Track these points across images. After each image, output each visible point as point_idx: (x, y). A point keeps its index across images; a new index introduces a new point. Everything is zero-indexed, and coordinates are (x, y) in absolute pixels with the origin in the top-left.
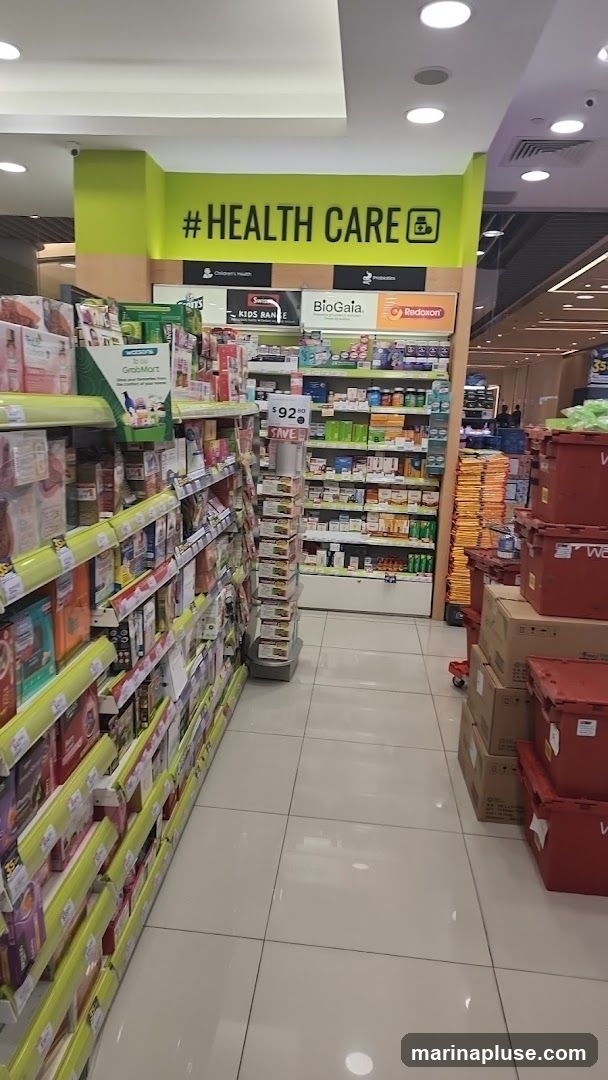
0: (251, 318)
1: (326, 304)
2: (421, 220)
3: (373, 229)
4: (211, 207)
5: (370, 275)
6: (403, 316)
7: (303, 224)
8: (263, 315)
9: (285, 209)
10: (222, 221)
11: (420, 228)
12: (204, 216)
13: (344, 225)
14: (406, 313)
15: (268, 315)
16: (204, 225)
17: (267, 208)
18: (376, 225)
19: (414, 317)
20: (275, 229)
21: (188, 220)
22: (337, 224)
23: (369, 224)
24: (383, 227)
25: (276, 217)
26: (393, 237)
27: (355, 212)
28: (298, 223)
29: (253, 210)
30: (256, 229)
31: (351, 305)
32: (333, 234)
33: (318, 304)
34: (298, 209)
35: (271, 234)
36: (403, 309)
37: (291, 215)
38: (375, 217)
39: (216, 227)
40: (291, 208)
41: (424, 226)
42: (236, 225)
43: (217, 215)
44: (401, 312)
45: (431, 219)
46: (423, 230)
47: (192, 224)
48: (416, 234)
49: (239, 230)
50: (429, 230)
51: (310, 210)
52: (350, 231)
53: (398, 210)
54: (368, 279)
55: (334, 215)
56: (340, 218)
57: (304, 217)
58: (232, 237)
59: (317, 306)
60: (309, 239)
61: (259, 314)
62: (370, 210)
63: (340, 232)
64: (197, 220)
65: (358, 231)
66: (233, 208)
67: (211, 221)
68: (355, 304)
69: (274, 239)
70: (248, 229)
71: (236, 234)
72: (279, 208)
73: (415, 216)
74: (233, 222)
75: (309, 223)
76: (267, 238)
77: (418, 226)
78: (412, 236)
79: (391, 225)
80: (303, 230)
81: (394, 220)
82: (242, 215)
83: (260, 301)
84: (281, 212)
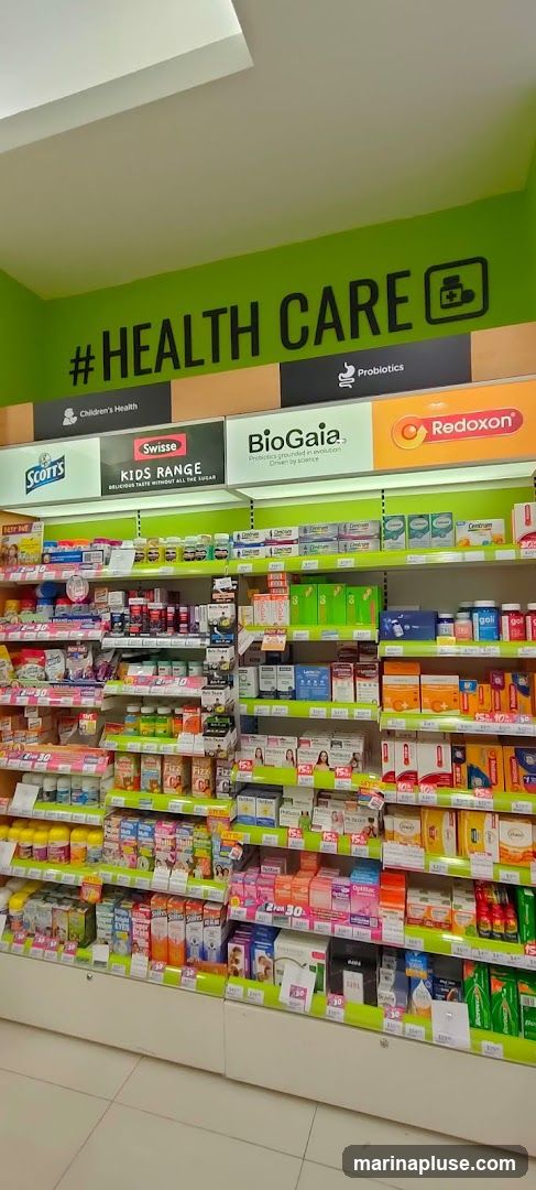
0: (143, 480)
1: (271, 437)
2: (451, 283)
3: (362, 316)
4: (106, 336)
5: (351, 370)
6: (430, 437)
7: (244, 330)
8: (160, 471)
9: (214, 315)
10: (123, 353)
11: (451, 296)
12: (98, 352)
13: (310, 318)
14: (435, 430)
15: (168, 471)
16: (97, 364)
17: (187, 320)
18: (368, 308)
19: (454, 436)
20: (202, 348)
21: (77, 361)
22: (298, 320)
23: (355, 308)
24: (381, 311)
25: (202, 329)
26: (400, 321)
27: (328, 295)
28: (236, 331)
29: (167, 327)
30: (173, 355)
31: (319, 432)
32: (294, 337)
33: (255, 439)
34: (234, 310)
35: (195, 357)
36: (428, 423)
37: (225, 322)
38: (364, 295)
39: (115, 362)
40: (224, 311)
41: (458, 292)
42: (143, 354)
43: (115, 345)
44: (423, 431)
45: (470, 278)
46: (457, 299)
47: (82, 365)
48: (444, 307)
49: (149, 360)
50: (468, 296)
51: (255, 307)
52: (322, 326)
53: (406, 274)
54: (347, 376)
55: (294, 306)
56: (304, 307)
57: (245, 320)
58: (139, 371)
59: (256, 443)
60: (256, 352)
61: (154, 473)
62: (354, 286)
63: (305, 331)
64: (89, 358)
65: (337, 325)
66: (138, 330)
67: (107, 354)
68: (326, 431)
69: (201, 362)
70: (161, 356)
71: (144, 366)
72: (206, 314)
73: (437, 280)
74: (139, 349)
75: (254, 329)
76: (190, 363)
77: (446, 293)
78: (437, 313)
79: (394, 301)
80: (245, 340)
81: (399, 294)
82: (151, 338)
83: (154, 449)
84: (209, 320)
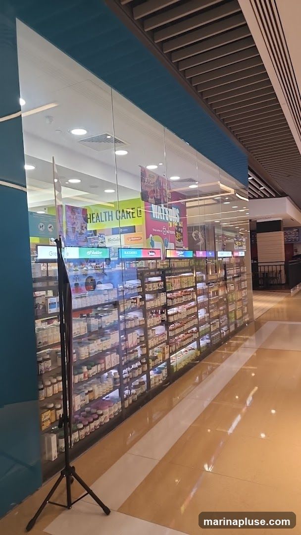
1: (111, 239)
3: (128, 215)
5: (121, 230)
9: (105, 213)
10: (90, 218)
13: (121, 215)
17: (101, 213)
18: (129, 213)
20: (103, 219)
22: (119, 215)
23: (127, 213)
24: (131, 214)
25: (103, 215)
27: (123, 211)
28: (109, 216)
29: (97, 214)
30: (99, 219)
32: (118, 218)
33: (109, 240)
36: (131, 238)
37: (107, 214)
40: (107, 212)
49: (95, 220)
51: (112, 212)
53: (134, 208)
55: (118, 212)
56: (120, 213)
57: (110, 214)
58: (93, 222)
60: (112, 220)
63: (120, 217)
65: (124, 216)
66: (93, 214)
67: (87, 219)
69: (104, 221)
70: (97, 220)
74: (93, 218)
75: (112, 216)
76: (102, 221)
78: (139, 215)
80: (110, 218)
82: (95, 216)
